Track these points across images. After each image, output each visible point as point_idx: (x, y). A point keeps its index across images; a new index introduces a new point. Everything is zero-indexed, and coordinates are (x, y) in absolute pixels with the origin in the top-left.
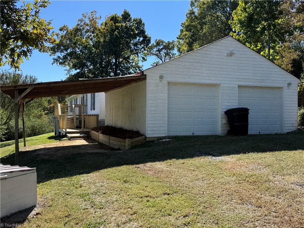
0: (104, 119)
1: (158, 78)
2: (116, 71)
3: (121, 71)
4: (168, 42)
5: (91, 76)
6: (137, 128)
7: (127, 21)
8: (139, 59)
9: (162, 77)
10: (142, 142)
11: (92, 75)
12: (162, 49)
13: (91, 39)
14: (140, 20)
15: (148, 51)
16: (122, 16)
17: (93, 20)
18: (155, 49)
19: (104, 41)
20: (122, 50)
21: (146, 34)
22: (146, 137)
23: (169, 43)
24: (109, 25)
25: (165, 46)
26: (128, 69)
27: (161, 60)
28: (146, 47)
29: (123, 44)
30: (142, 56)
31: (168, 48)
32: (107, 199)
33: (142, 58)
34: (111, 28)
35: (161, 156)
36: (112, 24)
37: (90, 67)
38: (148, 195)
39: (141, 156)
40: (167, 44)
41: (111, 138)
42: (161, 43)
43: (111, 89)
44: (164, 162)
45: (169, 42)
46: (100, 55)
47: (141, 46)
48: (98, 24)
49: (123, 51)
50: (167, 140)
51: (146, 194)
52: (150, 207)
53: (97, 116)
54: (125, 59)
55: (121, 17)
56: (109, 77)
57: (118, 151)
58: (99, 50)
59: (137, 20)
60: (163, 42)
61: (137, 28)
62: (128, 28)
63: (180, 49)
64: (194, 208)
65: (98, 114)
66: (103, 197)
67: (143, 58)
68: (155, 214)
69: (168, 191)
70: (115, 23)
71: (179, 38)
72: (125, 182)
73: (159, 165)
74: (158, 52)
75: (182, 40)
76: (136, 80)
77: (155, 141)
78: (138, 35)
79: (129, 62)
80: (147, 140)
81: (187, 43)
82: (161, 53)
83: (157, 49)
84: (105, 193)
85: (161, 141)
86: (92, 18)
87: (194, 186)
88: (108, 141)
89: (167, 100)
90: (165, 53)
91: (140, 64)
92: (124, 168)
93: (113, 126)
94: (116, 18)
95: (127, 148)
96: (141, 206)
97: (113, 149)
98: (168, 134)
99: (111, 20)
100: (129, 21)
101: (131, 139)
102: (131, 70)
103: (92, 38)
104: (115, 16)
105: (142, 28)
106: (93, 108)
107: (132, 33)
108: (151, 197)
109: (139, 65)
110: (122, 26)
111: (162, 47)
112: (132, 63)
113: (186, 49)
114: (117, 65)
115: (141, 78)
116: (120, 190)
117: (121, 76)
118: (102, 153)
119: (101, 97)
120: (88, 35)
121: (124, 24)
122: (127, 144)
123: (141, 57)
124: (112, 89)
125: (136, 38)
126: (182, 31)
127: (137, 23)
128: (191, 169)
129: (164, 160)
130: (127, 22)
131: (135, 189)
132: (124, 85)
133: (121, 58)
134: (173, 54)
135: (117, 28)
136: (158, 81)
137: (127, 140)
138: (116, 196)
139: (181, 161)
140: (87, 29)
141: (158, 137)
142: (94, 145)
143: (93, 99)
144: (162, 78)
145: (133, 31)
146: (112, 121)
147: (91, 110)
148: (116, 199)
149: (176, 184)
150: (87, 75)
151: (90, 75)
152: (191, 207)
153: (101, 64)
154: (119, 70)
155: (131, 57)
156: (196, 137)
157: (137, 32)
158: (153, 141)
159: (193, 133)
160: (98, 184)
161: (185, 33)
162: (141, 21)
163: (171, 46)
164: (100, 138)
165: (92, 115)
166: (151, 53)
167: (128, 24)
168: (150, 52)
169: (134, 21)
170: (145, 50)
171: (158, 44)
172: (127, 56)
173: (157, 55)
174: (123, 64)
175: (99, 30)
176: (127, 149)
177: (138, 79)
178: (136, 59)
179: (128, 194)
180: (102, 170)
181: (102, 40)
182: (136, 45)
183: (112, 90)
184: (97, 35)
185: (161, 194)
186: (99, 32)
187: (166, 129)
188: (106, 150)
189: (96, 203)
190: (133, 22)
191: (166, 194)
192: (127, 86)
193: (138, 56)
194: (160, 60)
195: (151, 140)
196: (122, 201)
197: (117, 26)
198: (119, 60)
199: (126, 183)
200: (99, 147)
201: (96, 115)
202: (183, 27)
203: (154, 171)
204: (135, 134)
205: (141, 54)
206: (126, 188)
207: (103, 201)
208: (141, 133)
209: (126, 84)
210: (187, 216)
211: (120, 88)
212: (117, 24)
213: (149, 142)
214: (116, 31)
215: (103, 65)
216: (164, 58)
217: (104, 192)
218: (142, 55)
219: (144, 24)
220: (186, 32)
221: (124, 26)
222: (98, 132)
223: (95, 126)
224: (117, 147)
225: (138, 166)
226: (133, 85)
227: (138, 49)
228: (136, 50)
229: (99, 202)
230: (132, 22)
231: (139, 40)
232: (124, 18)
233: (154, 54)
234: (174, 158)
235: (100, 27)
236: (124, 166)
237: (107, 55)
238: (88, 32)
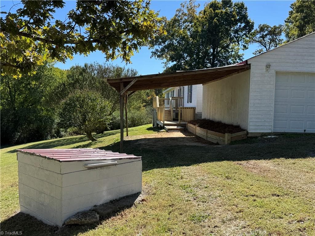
0: (201, 113)
1: (265, 67)
2: (214, 61)
3: (219, 61)
4: (274, 27)
5: (187, 68)
6: (237, 123)
7: (228, 7)
8: (239, 47)
9: (270, 65)
10: (243, 138)
11: (188, 67)
12: (266, 35)
13: (189, 30)
14: (242, 4)
15: (250, 38)
16: (222, 2)
17: (191, 9)
18: (258, 36)
19: (202, 31)
20: (221, 38)
21: (248, 19)
22: (248, 133)
23: (275, 28)
24: (207, 13)
25: (270, 31)
26: (227, 58)
27: (265, 47)
28: (248, 34)
29: (222, 32)
30: (243, 44)
31: (274, 34)
32: (209, 193)
33: (242, 46)
34: (210, 16)
35: (266, 154)
36: (211, 11)
37: (187, 58)
38: (255, 195)
39: (243, 152)
40: (272, 28)
41: (209, 131)
42: (266, 28)
43: (209, 81)
44: (271, 160)
45: (275, 26)
46: (197, 46)
47: (242, 33)
48: (196, 13)
49: (222, 39)
50: (273, 137)
51: (252, 193)
52: (258, 206)
53: (194, 109)
54: (223, 48)
55: (221, 3)
56: (205, 69)
57: (217, 146)
58: (196, 40)
59: (238, 5)
60: (268, 27)
61: (239, 13)
62: (229, 14)
63: (288, 33)
64: (309, 213)
65: (195, 107)
66: (205, 191)
67: (245, 46)
68: (264, 215)
69: (278, 193)
70: (214, 10)
71: (287, 22)
72: (227, 178)
73: (264, 164)
74: (261, 39)
75: (291, 23)
76: (238, 71)
77: (258, 137)
78: (240, 20)
79: (228, 51)
80: (249, 135)
81: (298, 27)
82: (265, 39)
83: (261, 35)
84: (206, 187)
85: (265, 137)
86: (191, 7)
87: (308, 189)
88: (205, 134)
89: (274, 91)
90: (270, 39)
91: (241, 52)
92: (225, 163)
93: (211, 119)
94: (215, 4)
95: (226, 143)
96: (247, 205)
97: (213, 144)
98: (273, 129)
99: (210, 7)
100: (229, 7)
101: (231, 133)
102: (230, 60)
103: (189, 28)
104: (215, 3)
105: (244, 13)
106: (190, 100)
107: (233, 19)
108: (257, 197)
109: (239, 54)
110: (222, 12)
111: (266, 32)
112: (231, 53)
113: (296, 33)
114: (215, 56)
115: (244, 67)
116: (222, 186)
117: (218, 67)
118: (200, 147)
119: (198, 89)
120: (186, 25)
121: (224, 11)
122: (226, 140)
123: (242, 45)
124: (211, 81)
125: (237, 24)
126: (292, 14)
127: (238, 8)
128: (304, 170)
129: (270, 159)
130: (227, 8)
131: (239, 187)
132: (224, 76)
133: (219, 48)
134: (280, 39)
135: (216, 15)
136: (265, 70)
137: (226, 135)
138: (218, 192)
139: (291, 161)
140: (186, 19)
141: (262, 133)
142: (191, 138)
143: (190, 91)
144: (269, 68)
145: (234, 17)
146: (210, 115)
147: (188, 103)
148: (219, 195)
149: (286, 185)
150: (184, 67)
151: (186, 67)
152: (306, 212)
153: (198, 55)
154: (216, 61)
155: (231, 45)
156: (309, 134)
157: (238, 18)
158: (256, 137)
159: (305, 130)
160: (198, 178)
161: (295, 15)
162: (243, 5)
163: (277, 31)
164: (196, 132)
165: (189, 108)
166: (253, 40)
167: (229, 10)
168: (253, 39)
169: (235, 6)
170: (247, 37)
171: (262, 29)
172: (226, 45)
173: (260, 42)
174: (222, 53)
175: (197, 19)
176: (227, 144)
177: (241, 69)
178: (236, 47)
179: (232, 191)
180: (201, 163)
181: (200, 29)
182: (236, 32)
183: (210, 82)
184: (195, 24)
185: (269, 195)
186: (197, 22)
187: (272, 124)
188: (204, 143)
189: (198, 196)
190: (234, 7)
191: (275, 195)
192: (228, 78)
193: (239, 44)
194: (263, 47)
195: (253, 135)
196: (225, 197)
197: (217, 13)
198: (217, 49)
199: (228, 179)
200: (196, 140)
201: (193, 108)
202: (293, 8)
203: (259, 169)
204: (235, 128)
205: (242, 41)
206: (229, 184)
207: (205, 195)
208: (242, 128)
209: (226, 75)
210: (301, 221)
211: (220, 79)
212: (216, 11)
213: (251, 138)
214: (215, 19)
215: (200, 56)
216: (268, 45)
217: (206, 186)
218: (243, 42)
219: (246, 9)
220: (297, 14)
221: (224, 12)
222: (194, 125)
223: (192, 119)
224: (215, 142)
225: (240, 162)
226: (235, 75)
227: (238, 36)
228: (236, 38)
229: (202, 195)
230: (232, 8)
231: (240, 26)
232: (225, 4)
233: (257, 41)
234: (283, 157)
235: (198, 16)
236: (225, 161)
237: (204, 45)
238: (186, 21)
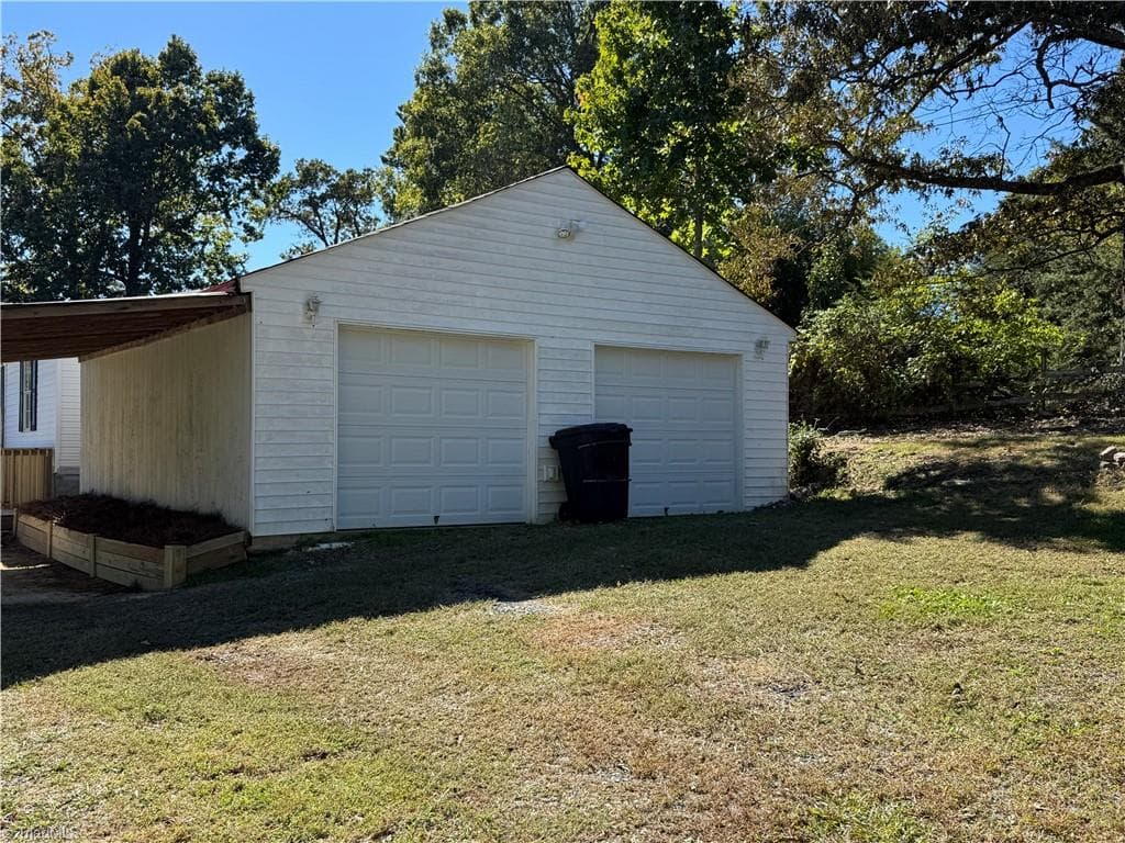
0: (78, 469)
1: (301, 309)
2: (134, 273)
3: (157, 273)
4: (348, 172)
5: (27, 292)
6: (213, 503)
7: (183, 81)
8: (231, 231)
9: (318, 303)
10: (233, 557)
11: (28, 288)
12: (323, 198)
13: (29, 143)
14: (235, 79)
15: (266, 202)
16: (160, 59)
17: (38, 67)
18: (297, 197)
19: (84, 154)
20: (161, 192)
21: (260, 134)
22: (250, 538)
23: (352, 177)
24: (104, 91)
25: (335, 187)
26: (185, 266)
27: (323, 238)
28: (261, 186)
29: (163, 167)
30: (245, 220)
31: (348, 196)
32: (69, 791)
33: (241, 227)
34: (113, 103)
35: (305, 609)
36: (117, 86)
37: (22, 253)
38: (242, 767)
39: (225, 612)
40: (342, 178)
41: (104, 542)
42: (321, 175)
43: (106, 346)
44: (318, 631)
45: (351, 171)
46: (66, 205)
47: (240, 181)
48: (58, 87)
49: (164, 195)
50: (335, 545)
51: (235, 760)
52: (246, 809)
53: (47, 454)
54: (171, 226)
55: (158, 63)
56: (102, 298)
57: (132, 597)
58: (61, 186)
59: (222, 80)
60: (327, 171)
61: (224, 110)
62: (186, 108)
63: (393, 201)
64: (415, 799)
65: (48, 446)
66: (53, 784)
67: (249, 230)
68: (264, 836)
69: (323, 746)
70: (131, 86)
71: (392, 163)
72: (151, 718)
73: (295, 645)
74: (308, 209)
75: (401, 169)
76: (211, 314)
77: (287, 551)
78: (228, 136)
79: (188, 240)
80: (255, 547)
81: (421, 183)
82: (320, 211)
83: (307, 197)
84: (60, 769)
85: (310, 549)
86: (35, 58)
87: (423, 715)
88: (89, 554)
89: (336, 391)
90: (336, 213)
91: (236, 249)
92: (150, 662)
93: (116, 493)
94: (136, 65)
95: (169, 581)
96: (208, 808)
97: (112, 589)
98: (338, 521)
99: (115, 72)
100: (189, 82)
101: (187, 545)
102: (198, 273)
103: (30, 137)
104: (133, 59)
105: (243, 111)
106: (30, 420)
107: (202, 126)
108: (250, 772)
109: (231, 252)
110: (160, 97)
111: (323, 189)
112: (200, 246)
113: (416, 202)
114: (140, 251)
115: (228, 303)
116: (125, 753)
117: (155, 296)
118: (63, 606)
119: (63, 376)
120: (16, 125)
121: (169, 93)
122: (168, 568)
123: (240, 223)
124: (110, 346)
125: (219, 148)
126: (402, 137)
127: (223, 92)
128: (417, 651)
129: (317, 625)
130: (181, 85)
131: (188, 745)
132: (162, 331)
133: (155, 224)
134: (368, 218)
135: (140, 103)
136: (300, 319)
137: (169, 550)
138: (106, 778)
139: (384, 624)
140: (14, 102)
141: (302, 534)
142: (29, 573)
143: (31, 386)
144: (316, 310)
145: (204, 117)
146: (111, 476)
147: (21, 429)
148: (106, 790)
149: (355, 712)
150: (10, 286)
151: (22, 288)
152: (405, 798)
153: (69, 243)
154: (146, 271)
155: (201, 221)
156: (448, 531)
157: (222, 126)
158: (281, 552)
159: (436, 518)
160: (33, 735)
161: (409, 144)
162: (241, 84)
163: (359, 187)
164: (55, 544)
165: (25, 452)
166: (281, 211)
167: (188, 94)
168: (279, 207)
169: (210, 82)
170: (256, 196)
171: (309, 175)
172: (180, 216)
173: (305, 219)
174: (166, 247)
175: (63, 108)
176: (170, 585)
177: (220, 310)
178: (219, 230)
179: (158, 765)
180: (54, 673)
181: (74, 149)
182: (217, 173)
183: (110, 349)
184: (55, 127)
185: (293, 758)
186: (63, 118)
187: (333, 503)
188: (81, 591)
189: (18, 810)
190: (207, 84)
191: (315, 754)
192: (175, 337)
193: (229, 217)
194: (316, 238)
195: (269, 546)
196: (128, 797)
197: (141, 96)
198: (147, 229)
199: (153, 721)
200: (52, 580)
201: (42, 451)
202: (404, 121)
203: (274, 668)
204: (212, 524)
205: (240, 211)
206: (152, 742)
207: (51, 801)
208: (229, 523)
209: (170, 327)
210: (385, 833)
211: (145, 344)
212: (140, 90)
213: (263, 554)
214: (137, 115)
215: (79, 250)
216: (332, 231)
217: (58, 762)
218: (243, 215)
219: (250, 98)
220: (417, 143)
221: (171, 98)
222: (46, 519)
223: (38, 495)
224: (126, 581)
225: (207, 651)
226: (199, 330)
227: (226, 190)
228: (218, 195)
229: (36, 805)
230: (201, 87)
231: (231, 155)
232: (172, 69)
233: (293, 216)
234: (357, 613)
235: (66, 97)
236: (150, 656)
237: (94, 210)
238: (18, 112)
